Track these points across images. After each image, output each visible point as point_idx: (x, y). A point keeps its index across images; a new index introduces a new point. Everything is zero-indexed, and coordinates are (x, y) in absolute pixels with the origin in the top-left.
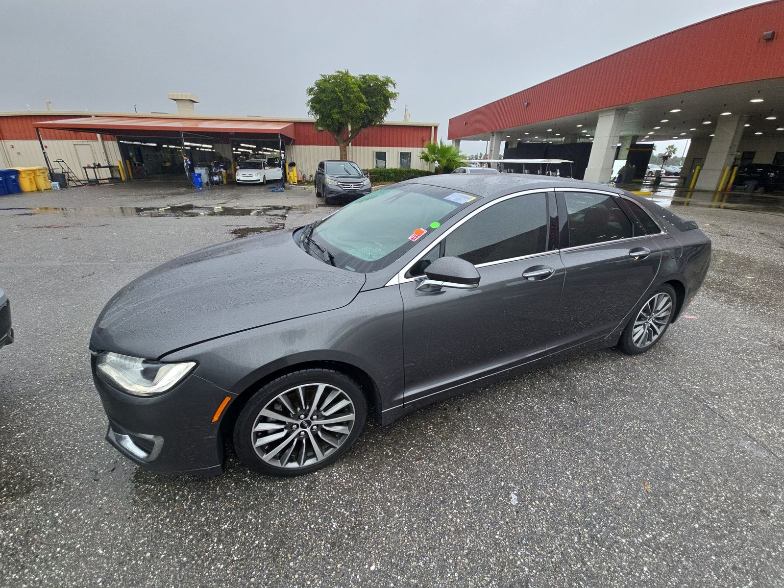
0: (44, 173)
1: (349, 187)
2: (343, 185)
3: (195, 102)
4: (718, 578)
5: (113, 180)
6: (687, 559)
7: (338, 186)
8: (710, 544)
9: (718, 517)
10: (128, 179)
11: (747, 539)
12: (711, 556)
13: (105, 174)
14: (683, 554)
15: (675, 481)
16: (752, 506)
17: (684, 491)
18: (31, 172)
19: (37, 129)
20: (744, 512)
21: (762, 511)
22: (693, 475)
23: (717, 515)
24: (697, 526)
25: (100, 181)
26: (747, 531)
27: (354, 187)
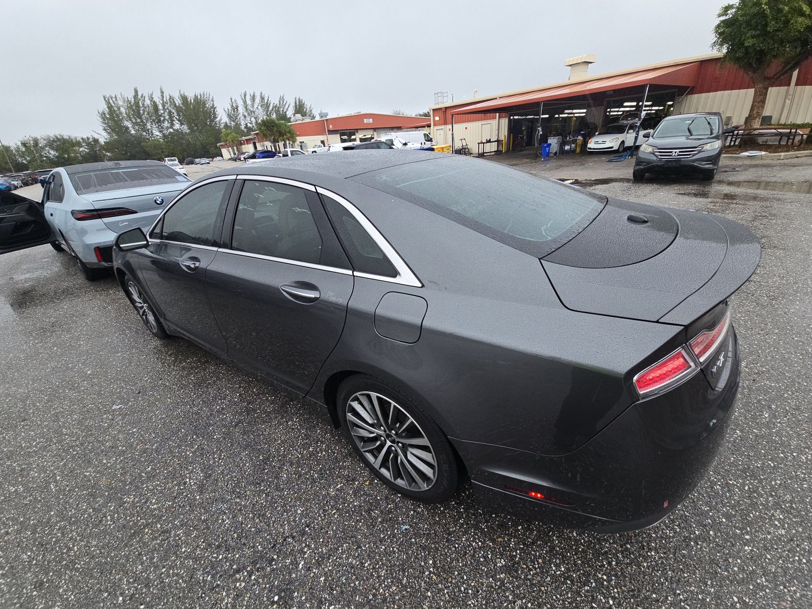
0: (448, 149)
1: (671, 155)
2: (660, 152)
3: (591, 63)
4: (6, 518)
5: (498, 152)
6: (31, 501)
7: (653, 153)
8: (33, 520)
9: (53, 534)
10: (508, 151)
11: (23, 553)
12: (24, 518)
13: (493, 147)
14: (36, 499)
15: (105, 505)
16: (51, 574)
17: (91, 510)
18: (440, 149)
19: (452, 115)
20: (49, 562)
21: (42, 584)
22: (109, 523)
23: (56, 534)
24: (52, 513)
25: (485, 154)
26: (30, 556)
27: (679, 155)
